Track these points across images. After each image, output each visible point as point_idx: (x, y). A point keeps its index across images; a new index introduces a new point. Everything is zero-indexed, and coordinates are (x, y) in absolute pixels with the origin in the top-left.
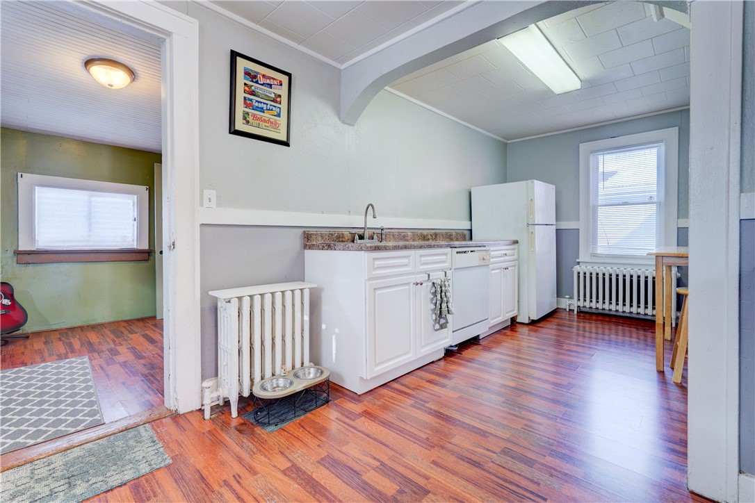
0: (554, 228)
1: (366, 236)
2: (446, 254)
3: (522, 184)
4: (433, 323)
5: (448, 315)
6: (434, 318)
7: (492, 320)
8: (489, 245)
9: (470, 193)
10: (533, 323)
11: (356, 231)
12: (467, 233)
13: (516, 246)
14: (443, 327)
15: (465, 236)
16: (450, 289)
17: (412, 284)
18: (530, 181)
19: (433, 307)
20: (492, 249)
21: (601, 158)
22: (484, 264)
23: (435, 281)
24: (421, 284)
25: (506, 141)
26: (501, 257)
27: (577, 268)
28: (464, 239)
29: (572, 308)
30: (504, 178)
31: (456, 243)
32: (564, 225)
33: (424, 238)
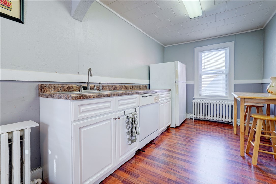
0: (185, 84)
1: (89, 87)
2: (136, 98)
3: (173, 63)
4: (127, 140)
5: (136, 135)
6: (128, 138)
7: (160, 129)
8: (159, 92)
9: (149, 67)
10: (177, 127)
11: (82, 84)
12: (148, 86)
13: (170, 92)
14: (133, 142)
15: (146, 87)
16: (138, 119)
17: (112, 119)
18: (176, 62)
19: (127, 131)
20: (160, 94)
21: (203, 54)
22: (156, 101)
23: (128, 115)
24: (119, 118)
25: (164, 46)
26: (164, 97)
27: (194, 101)
28: (146, 89)
29: (192, 118)
30: (164, 60)
31: (142, 91)
32: (189, 82)
33: (127, 88)
